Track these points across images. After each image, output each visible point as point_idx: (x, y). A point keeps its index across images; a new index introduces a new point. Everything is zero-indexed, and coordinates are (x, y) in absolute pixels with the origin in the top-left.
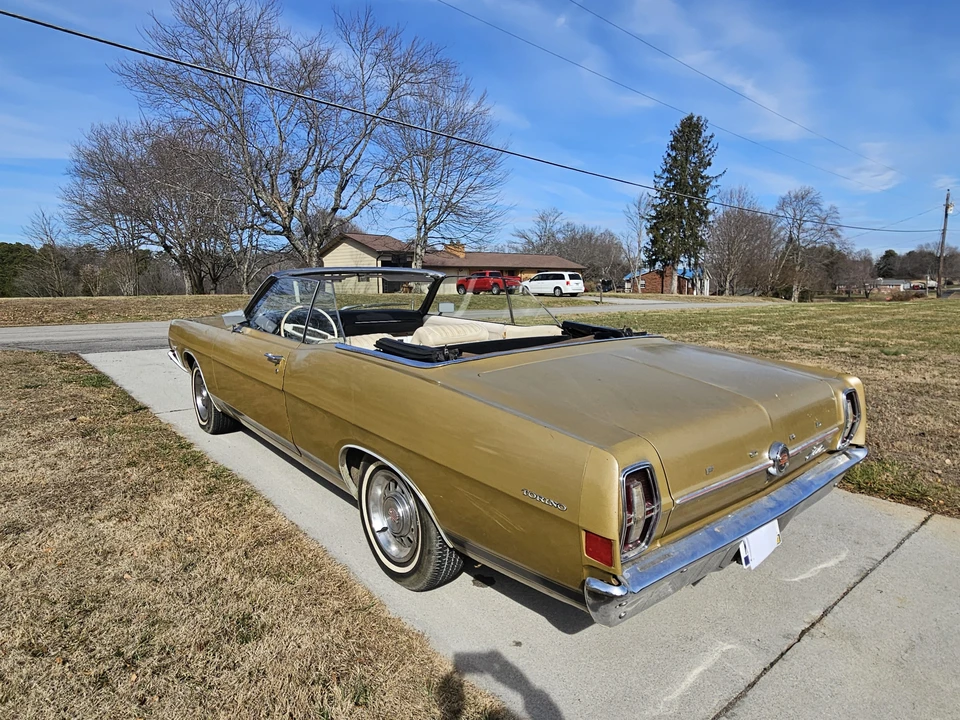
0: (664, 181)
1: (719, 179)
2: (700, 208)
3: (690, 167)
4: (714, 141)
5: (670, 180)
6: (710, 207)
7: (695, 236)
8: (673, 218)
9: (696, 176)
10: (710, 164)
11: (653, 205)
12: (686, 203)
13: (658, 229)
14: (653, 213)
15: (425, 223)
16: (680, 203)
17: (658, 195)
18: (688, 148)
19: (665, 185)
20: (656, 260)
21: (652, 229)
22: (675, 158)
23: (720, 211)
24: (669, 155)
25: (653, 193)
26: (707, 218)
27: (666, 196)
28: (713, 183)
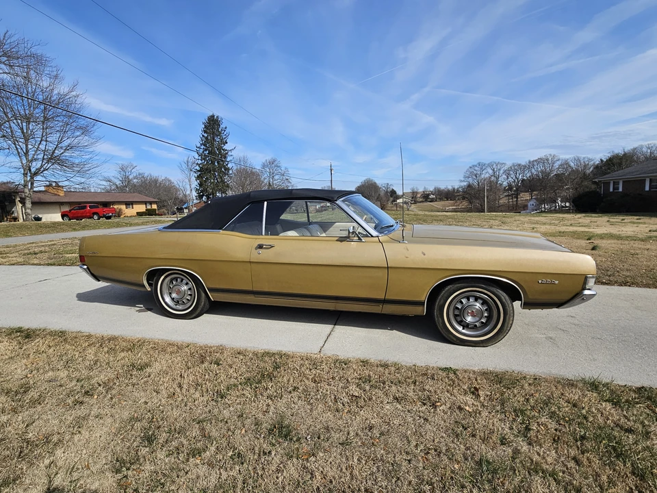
0: (202, 150)
1: (233, 151)
2: (224, 167)
3: (216, 144)
4: (227, 130)
5: (206, 150)
6: (230, 166)
7: (223, 181)
8: (210, 171)
9: (220, 149)
10: (227, 143)
11: (197, 164)
12: (216, 164)
13: (202, 178)
14: (198, 168)
15: (30, 170)
16: (213, 163)
17: (200, 158)
18: (214, 132)
19: (203, 152)
20: (203, 195)
21: (198, 178)
22: (207, 138)
23: (235, 168)
24: (203, 136)
25: (197, 156)
26: (228, 172)
27: (204, 159)
28: (230, 153)
